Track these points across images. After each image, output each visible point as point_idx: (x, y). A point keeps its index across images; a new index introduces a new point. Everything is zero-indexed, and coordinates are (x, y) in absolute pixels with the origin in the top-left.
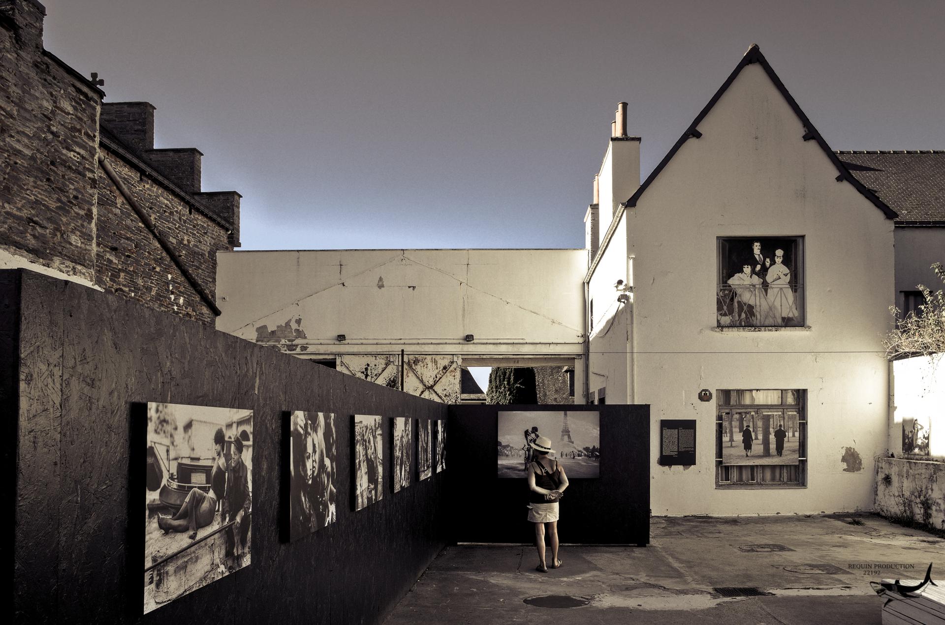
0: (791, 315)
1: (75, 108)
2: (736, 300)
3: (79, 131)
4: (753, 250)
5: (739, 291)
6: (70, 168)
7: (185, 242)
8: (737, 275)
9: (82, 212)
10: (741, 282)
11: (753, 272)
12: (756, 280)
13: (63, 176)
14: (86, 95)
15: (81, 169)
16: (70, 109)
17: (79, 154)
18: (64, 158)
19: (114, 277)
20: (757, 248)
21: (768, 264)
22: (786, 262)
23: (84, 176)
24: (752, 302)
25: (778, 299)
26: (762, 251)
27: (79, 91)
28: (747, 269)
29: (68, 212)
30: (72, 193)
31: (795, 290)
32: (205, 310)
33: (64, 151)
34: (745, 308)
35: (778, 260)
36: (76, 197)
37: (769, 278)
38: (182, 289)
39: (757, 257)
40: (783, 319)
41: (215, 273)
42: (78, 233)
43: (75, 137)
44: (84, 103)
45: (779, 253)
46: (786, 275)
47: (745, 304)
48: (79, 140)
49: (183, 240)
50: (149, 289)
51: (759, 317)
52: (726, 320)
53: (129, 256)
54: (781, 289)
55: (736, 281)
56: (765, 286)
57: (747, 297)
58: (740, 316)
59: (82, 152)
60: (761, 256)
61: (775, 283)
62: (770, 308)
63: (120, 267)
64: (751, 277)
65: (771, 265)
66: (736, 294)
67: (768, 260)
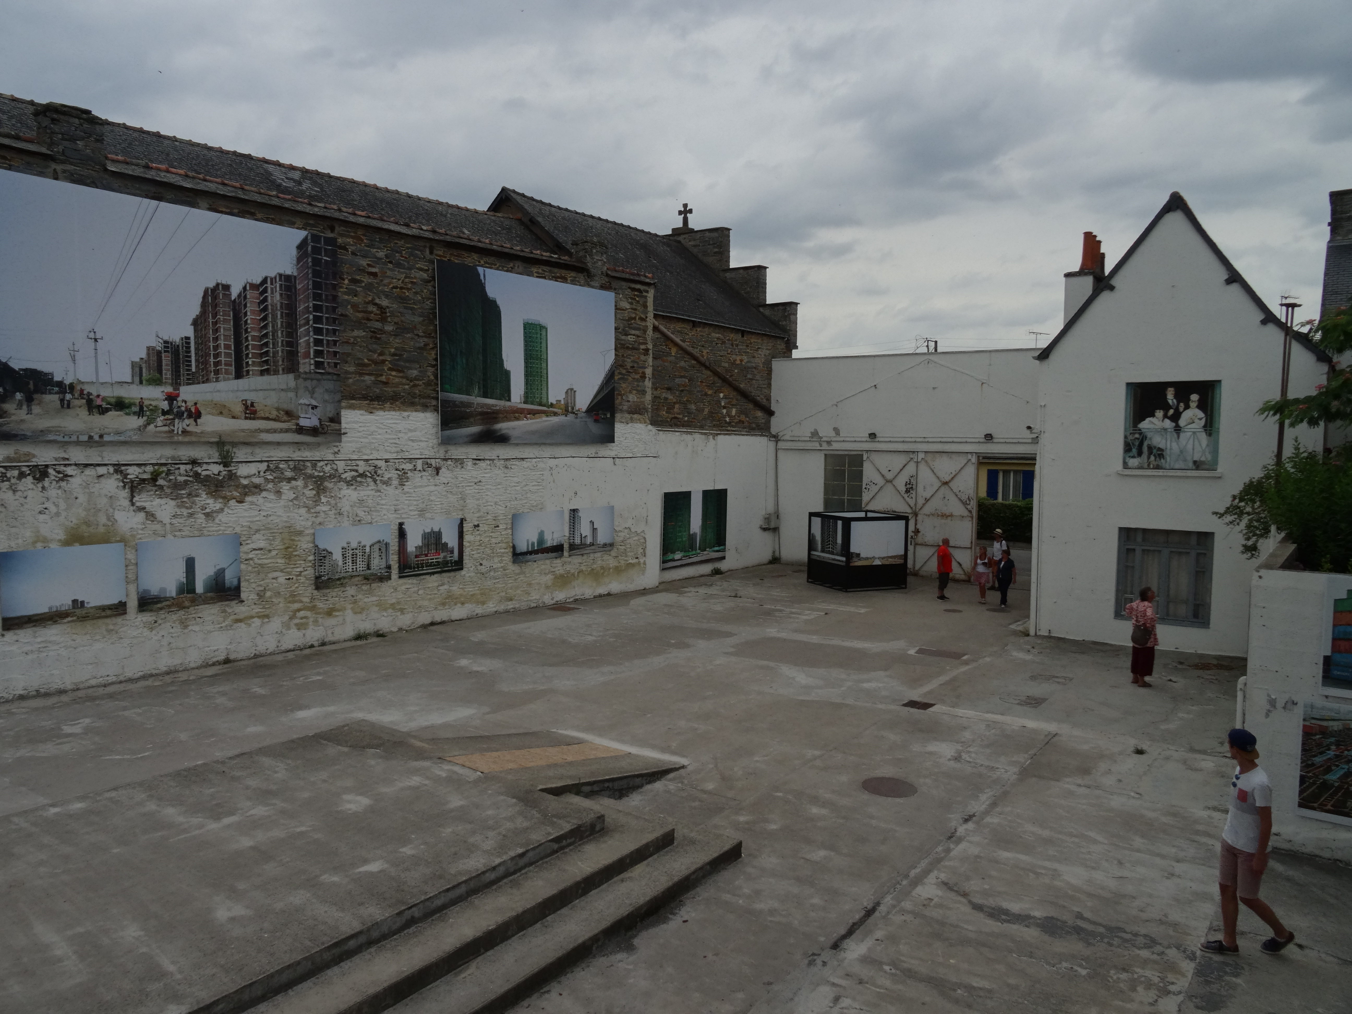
0: (1203, 459)
1: (631, 303)
2: (1145, 444)
3: (635, 318)
4: (1165, 396)
5: (1149, 435)
6: (628, 348)
7: (738, 362)
8: (1148, 420)
9: (637, 376)
10: (1152, 426)
11: (1165, 416)
12: (1168, 424)
13: (623, 356)
14: (639, 290)
15: (636, 346)
16: (628, 306)
17: (634, 335)
18: (623, 342)
19: (670, 409)
20: (1170, 396)
21: (1181, 409)
22: (1202, 406)
23: (638, 349)
24: (1162, 446)
25: (1191, 442)
26: (1176, 396)
27: (634, 289)
28: (1159, 414)
29: (627, 379)
30: (629, 365)
31: (1210, 434)
32: (759, 414)
33: (623, 337)
34: (1155, 451)
35: (1193, 405)
36: (633, 367)
37: (1182, 422)
38: (734, 402)
39: (1170, 402)
40: (1195, 462)
41: (770, 379)
42: (634, 392)
43: (631, 324)
44: (637, 296)
45: (1195, 397)
46: (1200, 419)
47: (1155, 447)
48: (635, 325)
49: (735, 361)
50: (700, 410)
51: (1168, 459)
52: (1134, 462)
53: (682, 391)
54: (1194, 433)
55: (1145, 425)
56: (1178, 429)
57: (1158, 441)
58: (1149, 458)
59: (637, 332)
60: (1175, 401)
61: (1189, 426)
62: (1181, 452)
63: (675, 400)
64: (1163, 421)
65: (1185, 409)
66: (1146, 437)
67: (1182, 405)
